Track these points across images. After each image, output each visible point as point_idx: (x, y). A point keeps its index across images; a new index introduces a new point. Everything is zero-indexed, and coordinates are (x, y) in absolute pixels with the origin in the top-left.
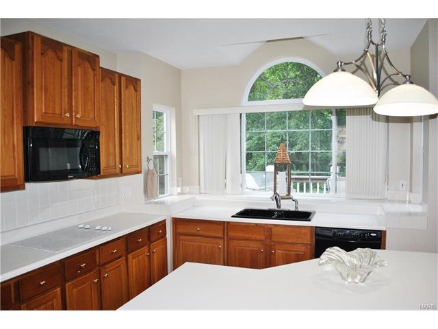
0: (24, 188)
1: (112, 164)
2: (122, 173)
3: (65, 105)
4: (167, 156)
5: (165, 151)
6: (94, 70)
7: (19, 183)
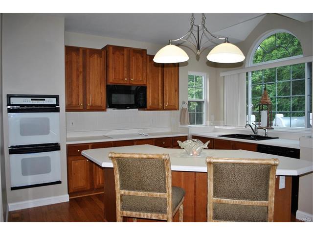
0: (106, 111)
1: (156, 103)
2: (163, 109)
3: (125, 75)
4: (204, 102)
5: (203, 99)
6: (142, 57)
7: (103, 108)
